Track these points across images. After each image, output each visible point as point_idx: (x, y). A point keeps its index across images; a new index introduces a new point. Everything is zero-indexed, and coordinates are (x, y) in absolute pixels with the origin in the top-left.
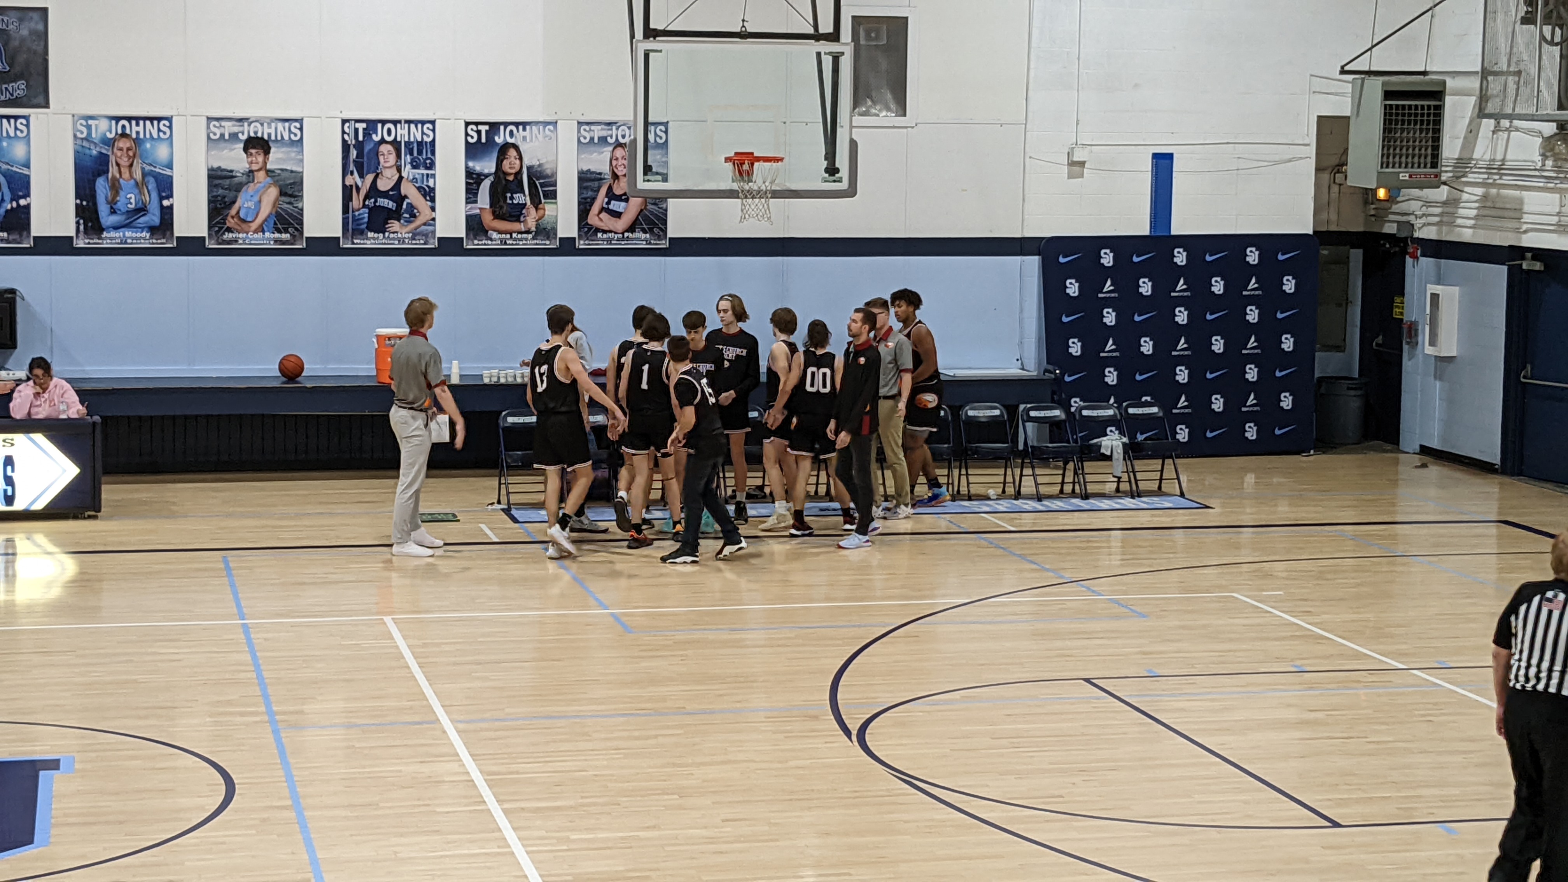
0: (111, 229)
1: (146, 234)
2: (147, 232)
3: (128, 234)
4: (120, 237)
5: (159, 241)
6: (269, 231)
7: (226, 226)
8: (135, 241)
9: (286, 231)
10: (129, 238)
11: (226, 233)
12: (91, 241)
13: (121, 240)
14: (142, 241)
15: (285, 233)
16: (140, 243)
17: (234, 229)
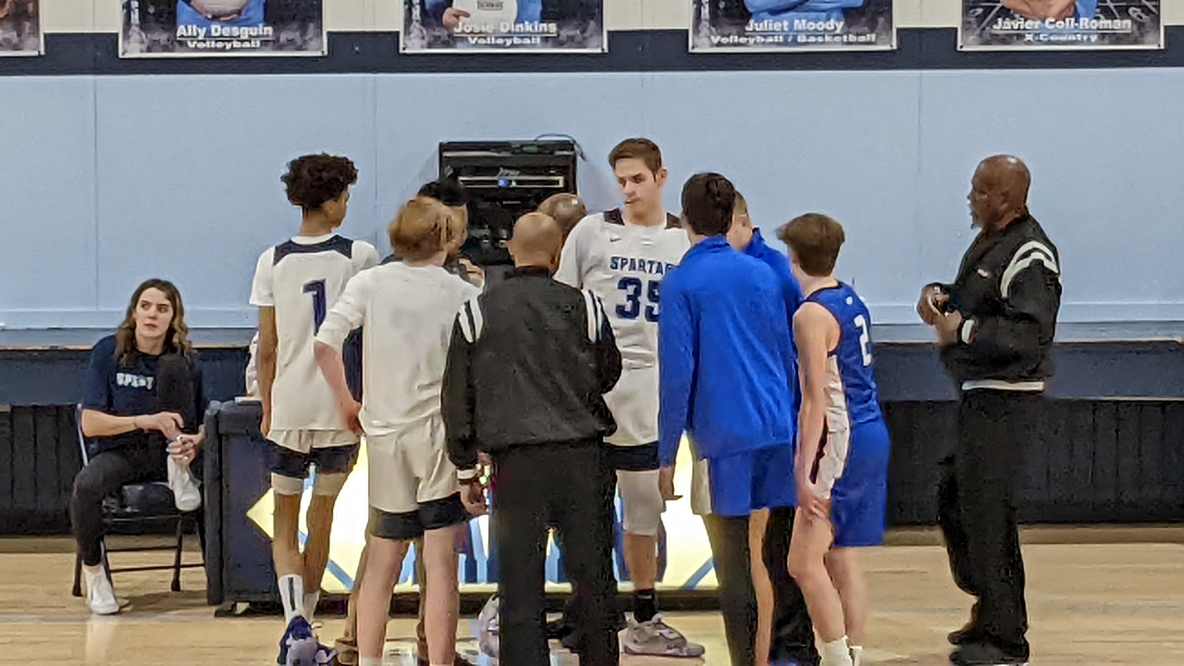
0: (766, 13)
1: (837, 24)
2: (838, 20)
3: (800, 24)
4: (783, 30)
5: (862, 39)
6: (1087, 15)
7: (999, 5)
8: (812, 39)
9: (1124, 13)
10: (802, 31)
11: (1000, 20)
12: (725, 40)
13: (786, 37)
14: (828, 39)
15: (1122, 19)
16: (823, 43)
17: (1016, 12)
